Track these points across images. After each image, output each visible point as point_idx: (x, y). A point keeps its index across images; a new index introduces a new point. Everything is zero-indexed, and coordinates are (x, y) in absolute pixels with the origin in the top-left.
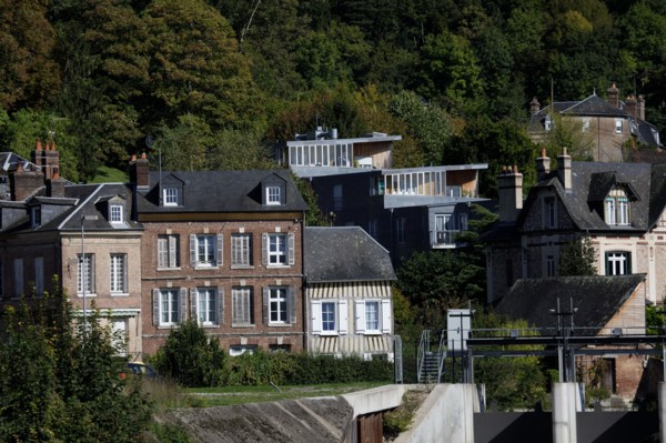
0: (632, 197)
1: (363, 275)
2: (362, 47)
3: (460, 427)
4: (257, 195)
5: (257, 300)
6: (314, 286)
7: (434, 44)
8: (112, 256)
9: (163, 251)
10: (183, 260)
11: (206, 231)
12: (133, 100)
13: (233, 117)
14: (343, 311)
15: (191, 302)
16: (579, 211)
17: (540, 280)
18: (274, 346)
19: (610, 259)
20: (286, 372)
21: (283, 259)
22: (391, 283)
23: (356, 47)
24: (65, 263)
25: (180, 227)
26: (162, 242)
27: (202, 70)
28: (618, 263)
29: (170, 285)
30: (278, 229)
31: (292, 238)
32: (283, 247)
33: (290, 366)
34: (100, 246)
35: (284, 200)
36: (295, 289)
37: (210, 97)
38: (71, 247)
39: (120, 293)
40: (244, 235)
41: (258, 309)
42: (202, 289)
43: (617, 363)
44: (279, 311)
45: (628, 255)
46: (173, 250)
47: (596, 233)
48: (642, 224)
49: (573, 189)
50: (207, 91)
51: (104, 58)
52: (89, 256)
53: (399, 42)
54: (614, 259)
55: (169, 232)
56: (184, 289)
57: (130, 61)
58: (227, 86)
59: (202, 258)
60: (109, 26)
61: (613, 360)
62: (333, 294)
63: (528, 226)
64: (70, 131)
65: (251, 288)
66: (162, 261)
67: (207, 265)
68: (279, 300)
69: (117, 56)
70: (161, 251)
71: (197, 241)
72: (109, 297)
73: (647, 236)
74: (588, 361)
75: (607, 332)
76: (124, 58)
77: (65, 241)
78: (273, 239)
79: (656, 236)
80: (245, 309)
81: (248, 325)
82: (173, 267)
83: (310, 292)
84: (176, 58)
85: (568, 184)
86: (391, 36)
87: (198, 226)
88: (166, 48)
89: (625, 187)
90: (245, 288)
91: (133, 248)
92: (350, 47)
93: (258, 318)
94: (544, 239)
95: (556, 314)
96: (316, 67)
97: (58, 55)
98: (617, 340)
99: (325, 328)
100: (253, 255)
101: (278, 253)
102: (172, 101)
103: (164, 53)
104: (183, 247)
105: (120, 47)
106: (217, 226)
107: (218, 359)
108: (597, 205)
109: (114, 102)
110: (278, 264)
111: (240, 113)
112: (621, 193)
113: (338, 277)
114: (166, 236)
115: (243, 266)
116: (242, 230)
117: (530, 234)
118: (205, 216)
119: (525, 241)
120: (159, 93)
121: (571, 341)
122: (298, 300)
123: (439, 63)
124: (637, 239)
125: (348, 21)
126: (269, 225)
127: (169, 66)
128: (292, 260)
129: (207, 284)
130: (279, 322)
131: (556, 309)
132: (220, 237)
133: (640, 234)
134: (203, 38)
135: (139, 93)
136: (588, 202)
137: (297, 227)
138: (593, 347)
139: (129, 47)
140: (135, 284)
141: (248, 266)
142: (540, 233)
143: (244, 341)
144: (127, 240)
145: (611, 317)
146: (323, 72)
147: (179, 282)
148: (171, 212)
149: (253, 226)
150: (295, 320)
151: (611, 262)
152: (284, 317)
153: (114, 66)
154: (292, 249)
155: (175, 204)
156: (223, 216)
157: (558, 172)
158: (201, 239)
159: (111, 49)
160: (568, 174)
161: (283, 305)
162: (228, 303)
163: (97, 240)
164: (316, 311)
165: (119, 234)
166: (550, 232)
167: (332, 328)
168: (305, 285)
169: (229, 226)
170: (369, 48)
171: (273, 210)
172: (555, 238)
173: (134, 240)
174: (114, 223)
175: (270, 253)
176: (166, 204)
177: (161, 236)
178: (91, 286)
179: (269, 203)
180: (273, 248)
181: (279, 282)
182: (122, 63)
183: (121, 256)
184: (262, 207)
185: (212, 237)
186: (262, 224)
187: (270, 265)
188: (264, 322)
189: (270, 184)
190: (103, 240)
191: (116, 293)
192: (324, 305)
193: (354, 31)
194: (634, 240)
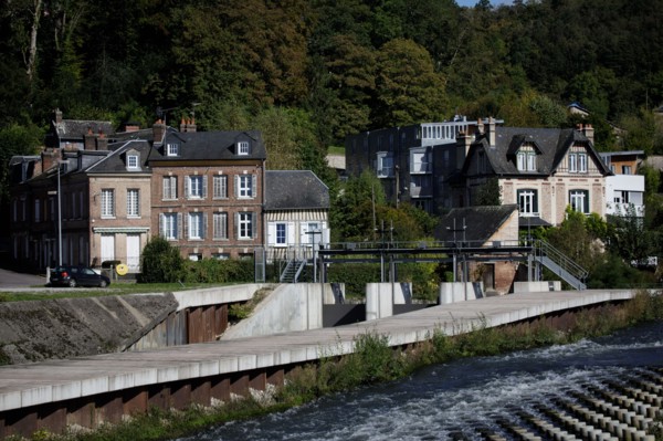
0: (538, 152)
1: (307, 204)
2: (613, 81)
3: (299, 315)
4: (233, 149)
5: (231, 222)
6: (270, 212)
7: (653, 79)
8: (129, 190)
9: (167, 187)
10: (180, 194)
11: (196, 173)
12: (365, 101)
13: (427, 111)
14: (291, 230)
15: (185, 222)
16: (499, 161)
17: (463, 209)
18: (242, 254)
19: (521, 194)
20: (230, 273)
21: (250, 193)
22: (327, 210)
23: (610, 81)
24: (92, 194)
25: (178, 170)
26: (166, 180)
27: (409, 83)
28: (528, 197)
29: (170, 211)
30: (245, 172)
31: (255, 178)
32: (250, 185)
33: (233, 268)
34: (120, 184)
35: (250, 152)
36: (256, 214)
37: (412, 99)
38: (96, 184)
39: (136, 217)
40: (223, 176)
41: (231, 229)
42: (193, 213)
43: (496, 267)
44: (246, 230)
45: (535, 191)
46: (174, 187)
47: (509, 177)
48: (546, 170)
49: (496, 146)
50: (411, 96)
51: (346, 76)
52: (111, 190)
53: (636, 77)
54: (525, 194)
55: (170, 174)
56: (180, 214)
57: (363, 78)
58: (423, 92)
59: (194, 193)
60: (349, 57)
61: (493, 265)
62: (284, 218)
63: (471, 172)
64: (312, 120)
65: (226, 213)
66: (165, 194)
67: (197, 197)
68: (246, 222)
69: (354, 75)
70: (165, 187)
71: (190, 180)
72: (125, 218)
73: (550, 179)
74: (474, 266)
75: (489, 244)
76: (358, 76)
77: (92, 180)
78: (243, 179)
79: (556, 179)
80: (222, 228)
81: (225, 239)
82: (174, 199)
83: (268, 216)
84: (393, 76)
85: (493, 142)
86: (632, 74)
87: (190, 170)
88: (387, 69)
89: (533, 144)
90: (223, 213)
91: (145, 185)
92: (607, 81)
93: (231, 234)
94: (479, 181)
95: (452, 231)
96: (585, 92)
97: (308, 74)
98: (496, 249)
99: (278, 242)
100: (229, 190)
101: (246, 189)
102: (390, 102)
103: (385, 73)
104: (180, 185)
105: (356, 70)
106: (203, 170)
107: (177, 263)
108: (512, 157)
109: (353, 103)
110: (246, 197)
111: (431, 109)
112: (530, 149)
113: (288, 206)
114: (169, 177)
115: (221, 198)
116: (220, 173)
117: (471, 177)
118: (194, 163)
119: (469, 182)
120: (382, 98)
121: (462, 251)
122: (258, 222)
123: (656, 90)
124: (543, 181)
125: (607, 66)
126: (239, 169)
127: (388, 81)
128: (255, 194)
129: (196, 210)
130: (247, 237)
131: (452, 227)
132: (205, 178)
133: (545, 177)
134: (410, 64)
135: (369, 97)
136: (507, 155)
137: (258, 170)
138: (478, 256)
139: (362, 69)
140: (147, 211)
141: (225, 198)
142: (476, 176)
143: (221, 251)
144: (140, 180)
145: (492, 234)
146: (589, 96)
147: (177, 209)
148: (173, 160)
149: (228, 170)
150: (256, 236)
151: (522, 197)
152: (250, 234)
153: (351, 81)
154: (255, 185)
155: (175, 155)
156: (207, 163)
157: (487, 135)
158: (193, 179)
159: (351, 71)
160: (492, 136)
161: (249, 225)
162: (211, 224)
163: (117, 180)
164: (272, 230)
165: (134, 175)
166: (481, 176)
167: (283, 242)
168: (263, 212)
169: (212, 170)
170: (618, 81)
171: (243, 159)
172: (484, 180)
173: (146, 180)
174: (130, 168)
175: (240, 189)
176: (169, 154)
177: (165, 177)
178: (113, 211)
179: (240, 153)
180: (243, 185)
181: (245, 209)
182: (356, 79)
183: (136, 190)
184: (235, 157)
185: (200, 177)
186: (234, 168)
187: (240, 197)
188: (235, 237)
189: (241, 141)
190: (122, 179)
191: (132, 216)
192: (278, 226)
193: (609, 72)
194: (540, 181)
